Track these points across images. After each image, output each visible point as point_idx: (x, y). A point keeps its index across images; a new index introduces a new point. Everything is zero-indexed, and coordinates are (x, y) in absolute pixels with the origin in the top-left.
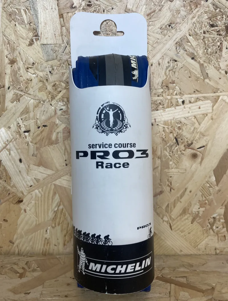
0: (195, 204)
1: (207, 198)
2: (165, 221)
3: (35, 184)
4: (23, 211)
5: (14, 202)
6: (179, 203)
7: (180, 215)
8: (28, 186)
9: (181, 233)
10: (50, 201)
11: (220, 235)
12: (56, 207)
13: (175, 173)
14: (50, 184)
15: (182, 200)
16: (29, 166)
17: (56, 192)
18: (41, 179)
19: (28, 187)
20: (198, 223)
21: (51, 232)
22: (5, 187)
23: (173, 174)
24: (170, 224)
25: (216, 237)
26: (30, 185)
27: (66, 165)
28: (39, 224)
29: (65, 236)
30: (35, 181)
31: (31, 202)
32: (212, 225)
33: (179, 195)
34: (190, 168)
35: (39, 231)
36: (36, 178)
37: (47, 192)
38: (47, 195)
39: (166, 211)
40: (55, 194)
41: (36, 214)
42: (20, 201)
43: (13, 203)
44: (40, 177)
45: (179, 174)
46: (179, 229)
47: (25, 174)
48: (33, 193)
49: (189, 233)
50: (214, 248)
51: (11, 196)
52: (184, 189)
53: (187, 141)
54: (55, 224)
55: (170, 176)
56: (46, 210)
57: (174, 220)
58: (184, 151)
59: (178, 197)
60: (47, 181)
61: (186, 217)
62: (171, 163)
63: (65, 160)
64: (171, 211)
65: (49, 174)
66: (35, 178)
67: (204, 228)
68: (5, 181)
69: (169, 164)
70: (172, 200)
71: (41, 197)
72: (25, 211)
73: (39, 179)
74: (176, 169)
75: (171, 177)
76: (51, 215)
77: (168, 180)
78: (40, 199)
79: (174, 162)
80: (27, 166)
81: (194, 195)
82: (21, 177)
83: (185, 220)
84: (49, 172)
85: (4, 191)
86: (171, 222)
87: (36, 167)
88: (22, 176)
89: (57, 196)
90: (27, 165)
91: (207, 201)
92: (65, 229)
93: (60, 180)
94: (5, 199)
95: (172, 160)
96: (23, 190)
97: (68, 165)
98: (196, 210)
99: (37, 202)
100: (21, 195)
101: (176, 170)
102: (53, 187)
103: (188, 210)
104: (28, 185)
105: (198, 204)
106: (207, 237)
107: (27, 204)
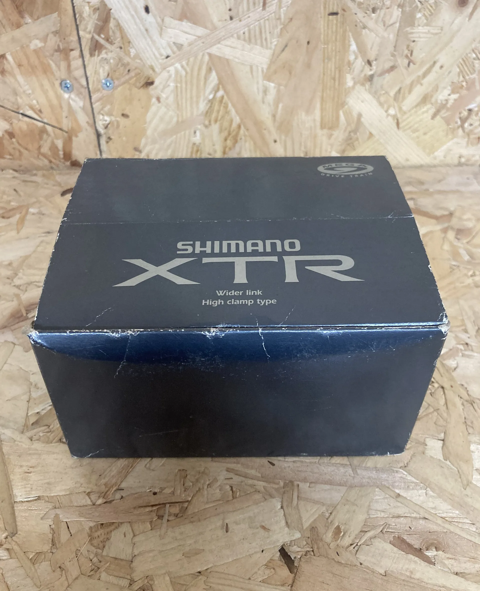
0: (445, 88)
1: (467, 78)
2: (391, 116)
3: (174, 53)
4: (154, 100)
5: (139, 85)
6: (419, 86)
7: (416, 106)
8: (163, 57)
9: (411, 133)
10: (202, 83)
11: (472, 136)
12: (211, 93)
13: (422, 35)
14: (201, 54)
15: (425, 81)
16: (163, 20)
17: (213, 68)
18: (186, 44)
19: (163, 59)
20: (442, 118)
21: (202, 134)
22: (120, 59)
23: (420, 37)
24: (398, 120)
25: (466, 139)
26: (166, 55)
27: (231, 18)
28: (183, 122)
29: (226, 140)
30: (175, 49)
31: (169, 85)
32: (464, 121)
33: (420, 73)
34: (451, 26)
35: (183, 133)
36: (176, 42)
37: (196, 68)
38: (195, 73)
39: (395, 100)
40: (209, 70)
41: (178, 104)
42: (149, 83)
43: (136, 87)
44: (183, 39)
45: (429, 36)
46: (410, 128)
47: (156, 36)
48: (172, 69)
49: (425, 134)
50: (458, 155)
51: (132, 74)
52: (432, 63)
54: (210, 121)
55: (413, 39)
56: (195, 99)
57: (405, 113)
59: (419, 77)
60: (196, 48)
61: (425, 109)
62: (419, 15)
63: (228, 8)
64: (404, 98)
65: (200, 34)
66: (174, 43)
67: (450, 126)
68: (121, 48)
69: (415, 16)
70: (408, 81)
71: (186, 76)
72: (158, 99)
73: (182, 45)
74: (425, 27)
75: (414, 41)
76: (203, 106)
77: (408, 46)
78: (184, 80)
79: (424, 15)
80: (159, 20)
81: (447, 73)
82: (149, 40)
83: (423, 113)
84: (200, 31)
85: (119, 66)
86: (399, 115)
87: (177, 22)
88: (151, 38)
89: (214, 74)
90: (160, 17)
91: (464, 84)
92: (226, 129)
93: (219, 45)
94: (123, 80)
95: (422, 10)
96: (153, 64)
97: (234, 20)
98: (443, 98)
99: (179, 85)
100: (151, 72)
101: (426, 29)
102: (207, 58)
103: (432, 96)
104: (161, 55)
105: (449, 88)
106: (452, 139)
107: (161, 87)
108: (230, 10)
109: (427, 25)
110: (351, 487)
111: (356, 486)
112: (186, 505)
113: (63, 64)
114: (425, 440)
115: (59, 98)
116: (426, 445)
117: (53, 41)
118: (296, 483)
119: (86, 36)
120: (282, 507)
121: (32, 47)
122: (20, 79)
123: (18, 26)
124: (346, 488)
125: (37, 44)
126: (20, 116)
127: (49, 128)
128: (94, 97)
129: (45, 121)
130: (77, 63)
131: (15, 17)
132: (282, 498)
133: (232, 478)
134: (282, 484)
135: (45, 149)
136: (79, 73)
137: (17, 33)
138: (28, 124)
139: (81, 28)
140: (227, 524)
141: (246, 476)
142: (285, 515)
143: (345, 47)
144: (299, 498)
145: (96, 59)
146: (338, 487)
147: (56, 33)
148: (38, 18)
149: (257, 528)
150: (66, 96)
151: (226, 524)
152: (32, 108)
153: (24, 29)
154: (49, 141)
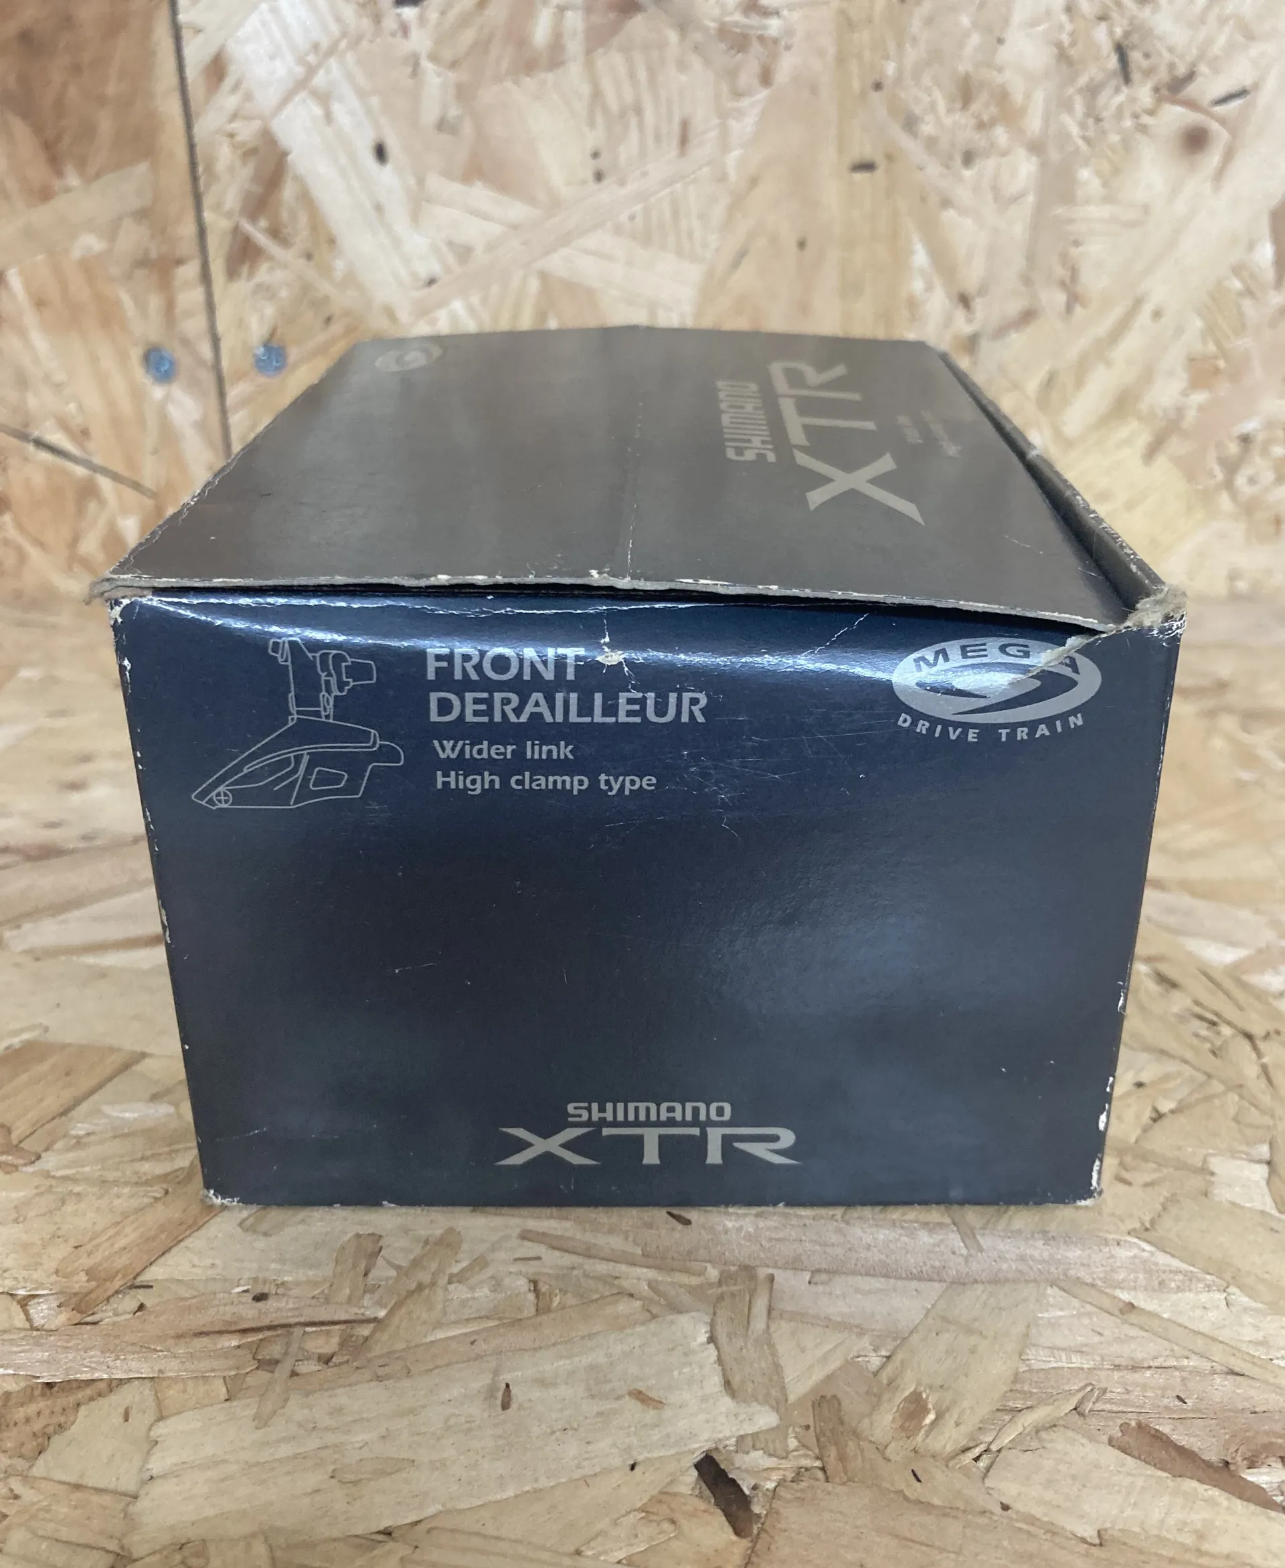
0: (1169, 374)
1: (1228, 346)
3: (448, 270)
6: (1102, 367)
7: (1099, 425)
8: (419, 282)
11: (1259, 516)
13: (1095, 227)
14: (520, 273)
15: (1118, 353)
16: (421, 182)
17: (548, 313)
18: (479, 246)
19: (419, 288)
20: (1174, 460)
22: (306, 288)
23: (1090, 231)
25: (1244, 525)
26: (427, 277)
27: (599, 176)
30: (451, 259)
33: (1102, 330)
34: (1170, 204)
36: (455, 239)
37: (507, 314)
39: (1040, 406)
44: (474, 232)
45: (1115, 228)
47: (401, 226)
48: (442, 315)
50: (1227, 571)
51: (337, 328)
52: (1129, 303)
53: (1172, 66)
55: (1073, 238)
58: (1151, 113)
59: (1099, 341)
60: (506, 258)
61: (1123, 434)
62: (1085, 174)
63: (589, 151)
64: (1064, 403)
65: (514, 220)
66: (448, 242)
67: (1197, 486)
68: (309, 257)
69: (1076, 177)
70: (1073, 353)
73: (469, 249)
74: (1103, 206)
75: (1078, 242)
77: (1064, 258)
79: (1099, 174)
80: (412, 181)
81: (1172, 332)
82: (382, 234)
83: (1120, 445)
84: (518, 211)
85: (303, 307)
87: (456, 187)
88: (387, 229)
90: (414, 174)
91: (1223, 363)
93: (565, 251)
94: (310, 344)
95: (1093, 160)
96: (392, 300)
97: (605, 182)
98: (1170, 404)
100: (385, 323)
101: (1105, 212)
102: (534, 285)
103: (1137, 400)
104: (415, 277)
105: (1182, 373)
106: (1205, 522)
108: (595, 155)
109: (1108, 199)
110: (961, 1283)
111: (976, 1281)
112: (365, 1331)
113: (155, 302)
114: (1205, 1161)
115: (138, 395)
116: (1212, 1174)
117: (132, 238)
118: (763, 1272)
119: (218, 224)
120: (712, 1339)
121: (76, 253)
122: (40, 342)
123: (45, 195)
124: (938, 1287)
125: (91, 243)
126: (31, 448)
127: (105, 483)
128: (234, 393)
129: (97, 460)
130: (190, 297)
131: (38, 171)
132: (715, 1314)
133: (539, 1258)
134: (713, 1273)
135: (90, 545)
136: (195, 325)
137: (42, 215)
138: (49, 471)
139: (207, 201)
140: (508, 1386)
141: (588, 1253)
142: (720, 1361)
143: (899, 258)
144: (774, 1313)
145: (242, 287)
146: (914, 1284)
147: (142, 215)
148: (98, 175)
149: (619, 1398)
150: (158, 392)
151: (504, 1386)
152: (63, 425)
153: (60, 204)
154: (102, 523)
